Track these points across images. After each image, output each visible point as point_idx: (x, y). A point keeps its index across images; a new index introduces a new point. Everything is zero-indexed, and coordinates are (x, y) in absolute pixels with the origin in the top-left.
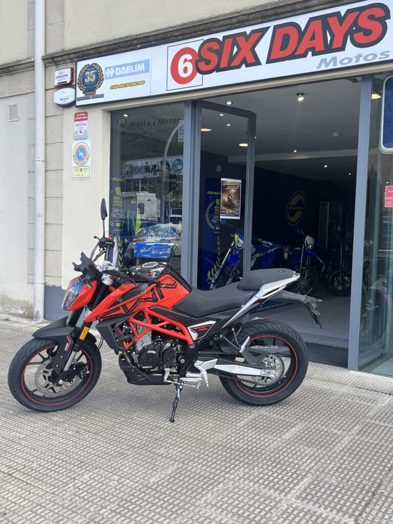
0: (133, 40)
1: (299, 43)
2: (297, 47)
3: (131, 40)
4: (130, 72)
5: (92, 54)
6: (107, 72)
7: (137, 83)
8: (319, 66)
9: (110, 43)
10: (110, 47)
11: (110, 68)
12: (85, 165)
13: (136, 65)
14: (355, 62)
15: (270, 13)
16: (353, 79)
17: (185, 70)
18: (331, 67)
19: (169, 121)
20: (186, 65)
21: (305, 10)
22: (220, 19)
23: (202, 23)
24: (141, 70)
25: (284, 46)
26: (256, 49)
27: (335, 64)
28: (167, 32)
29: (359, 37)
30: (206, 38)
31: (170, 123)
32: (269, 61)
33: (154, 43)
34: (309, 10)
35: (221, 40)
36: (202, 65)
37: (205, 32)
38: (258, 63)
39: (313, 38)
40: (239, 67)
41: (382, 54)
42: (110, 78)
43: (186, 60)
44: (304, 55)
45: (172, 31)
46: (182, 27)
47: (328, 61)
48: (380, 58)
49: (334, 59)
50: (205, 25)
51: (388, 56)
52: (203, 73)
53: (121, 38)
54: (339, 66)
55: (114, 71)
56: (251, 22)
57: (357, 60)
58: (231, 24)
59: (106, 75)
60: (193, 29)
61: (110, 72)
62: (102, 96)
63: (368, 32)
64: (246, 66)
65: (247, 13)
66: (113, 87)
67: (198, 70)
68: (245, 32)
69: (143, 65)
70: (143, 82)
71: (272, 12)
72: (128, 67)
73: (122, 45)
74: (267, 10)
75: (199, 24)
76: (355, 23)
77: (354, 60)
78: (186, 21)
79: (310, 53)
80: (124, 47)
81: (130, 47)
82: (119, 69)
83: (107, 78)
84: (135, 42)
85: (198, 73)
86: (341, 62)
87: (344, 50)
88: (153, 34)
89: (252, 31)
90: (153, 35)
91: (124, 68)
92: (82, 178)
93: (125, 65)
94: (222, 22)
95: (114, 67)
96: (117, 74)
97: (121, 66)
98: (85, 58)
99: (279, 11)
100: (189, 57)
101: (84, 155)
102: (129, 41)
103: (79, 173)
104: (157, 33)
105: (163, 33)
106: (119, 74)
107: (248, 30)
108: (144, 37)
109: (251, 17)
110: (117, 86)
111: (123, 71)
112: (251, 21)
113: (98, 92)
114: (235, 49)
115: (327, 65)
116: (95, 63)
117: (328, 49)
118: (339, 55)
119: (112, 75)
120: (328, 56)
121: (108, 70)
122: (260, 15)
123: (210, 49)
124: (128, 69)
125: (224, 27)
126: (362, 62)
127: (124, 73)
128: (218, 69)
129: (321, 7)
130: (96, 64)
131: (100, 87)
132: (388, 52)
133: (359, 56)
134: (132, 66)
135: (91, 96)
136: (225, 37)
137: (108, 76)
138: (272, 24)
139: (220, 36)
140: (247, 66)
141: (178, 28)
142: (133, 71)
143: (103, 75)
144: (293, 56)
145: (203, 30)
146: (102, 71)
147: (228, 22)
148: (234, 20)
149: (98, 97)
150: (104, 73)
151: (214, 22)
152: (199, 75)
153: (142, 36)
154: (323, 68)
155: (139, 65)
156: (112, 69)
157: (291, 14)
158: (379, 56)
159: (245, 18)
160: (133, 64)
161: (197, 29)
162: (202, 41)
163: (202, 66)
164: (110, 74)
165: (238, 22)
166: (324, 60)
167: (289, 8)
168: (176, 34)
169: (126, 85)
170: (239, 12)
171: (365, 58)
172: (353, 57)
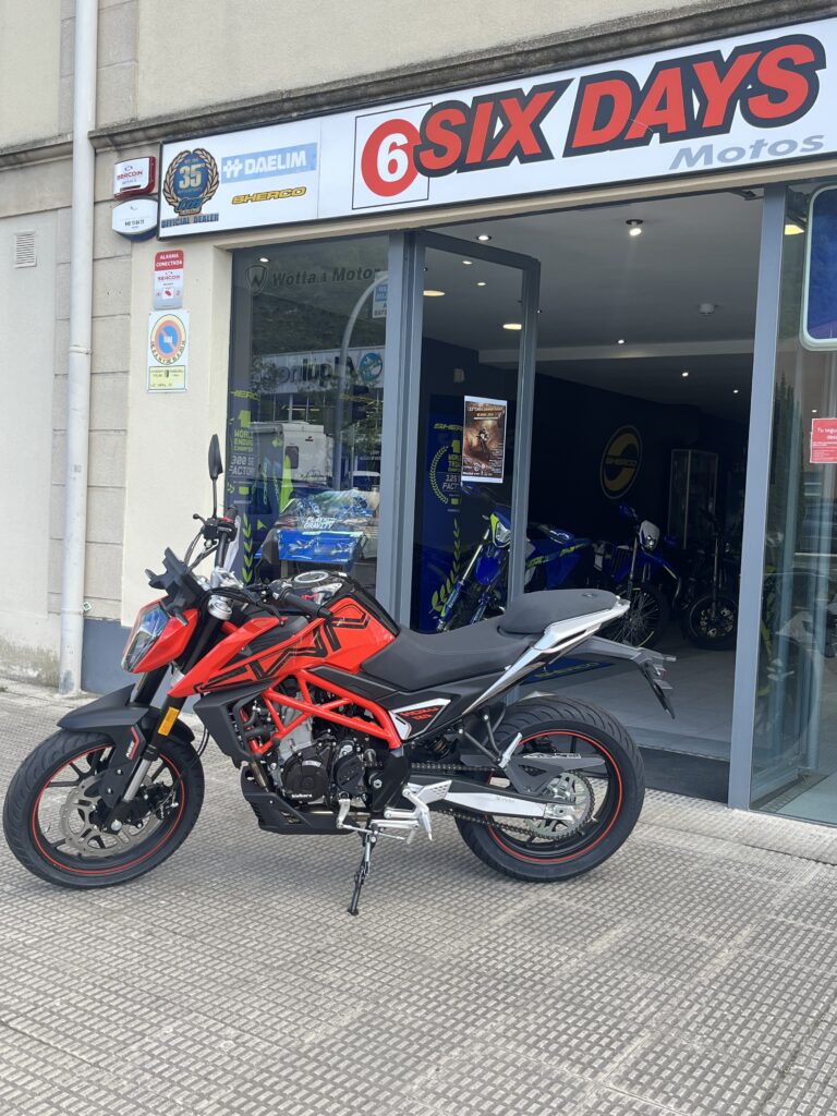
0: (284, 101)
1: (634, 113)
2: (629, 123)
3: (278, 101)
4: (274, 168)
5: (196, 130)
6: (225, 168)
7: (290, 193)
8: (675, 164)
9: (234, 107)
10: (234, 115)
11: (233, 159)
12: (176, 363)
13: (288, 155)
14: (752, 157)
15: (572, 51)
16: (746, 192)
17: (393, 166)
18: (700, 166)
19: (356, 274)
20: (393, 157)
21: (648, 47)
22: (468, 60)
23: (429, 69)
24: (298, 165)
25: (601, 122)
26: (542, 126)
27: (709, 160)
28: (354, 86)
29: (760, 104)
30: (437, 100)
31: (359, 278)
32: (570, 151)
33: (326, 108)
34: (656, 46)
35: (470, 105)
36: (429, 156)
37: (435, 87)
38: (546, 154)
39: (662, 105)
40: (506, 162)
41: (808, 141)
42: (232, 179)
43: (393, 147)
44: (645, 141)
45: (366, 85)
46: (388, 77)
47: (694, 153)
48: (803, 150)
49: (707, 150)
50: (436, 73)
51: (820, 145)
52: (431, 173)
53: (258, 97)
54: (717, 164)
55: (240, 166)
56: (533, 70)
57: (756, 154)
58: (491, 72)
59: (224, 174)
60: (409, 82)
61: (232, 168)
62: (215, 218)
63: (778, 96)
64: (522, 161)
65: (525, 49)
66: (237, 200)
67: (418, 166)
68: (520, 90)
69: (303, 153)
70: (302, 191)
71: (578, 49)
72: (271, 158)
73: (258, 112)
74: (567, 44)
75: (424, 70)
76: (752, 75)
77: (749, 152)
78: (395, 63)
79: (656, 136)
80: (262, 116)
81: (274, 115)
82: (252, 161)
83: (227, 181)
84: (287, 106)
85: (419, 174)
86: (722, 157)
87: (728, 131)
88: (326, 89)
89: (535, 87)
90: (326, 93)
91: (262, 159)
92: (168, 391)
93: (266, 154)
94: (471, 67)
95: (242, 158)
96: (247, 172)
97: (255, 156)
98: (180, 136)
99: (591, 46)
100: (401, 139)
101: (175, 342)
102: (274, 102)
103: (164, 380)
104: (333, 88)
105: (347, 88)
106: (251, 172)
107: (526, 85)
108: (307, 96)
109: (532, 58)
110: (247, 198)
111: (261, 165)
112: (534, 66)
113: (207, 209)
114: (499, 125)
115: (691, 161)
116: (200, 147)
117: (695, 129)
118: (717, 142)
119: (236, 174)
120: (695, 144)
121: (229, 162)
122: (552, 54)
123: (446, 124)
124: (270, 163)
125: (476, 79)
126: (765, 157)
127: (261, 170)
128: (462, 166)
129: (681, 40)
130: (202, 150)
131: (210, 198)
132: (821, 137)
133: (759, 145)
134: (280, 156)
135: (191, 218)
136: (476, 100)
137: (228, 176)
138: (576, 75)
139: (466, 97)
140: (524, 160)
141: (379, 78)
142: (281, 167)
143: (217, 173)
144: (619, 143)
145: (431, 84)
146: (215, 164)
147: (484, 67)
148: (497, 65)
149: (206, 219)
150: (219, 170)
151: (454, 67)
152: (420, 178)
153: (303, 93)
154: (683, 168)
155: (295, 154)
156: (237, 161)
157: (617, 53)
158: (801, 145)
159: (520, 60)
160: (282, 152)
161: (419, 81)
162: (429, 107)
163: (428, 158)
164: (232, 173)
165: (505, 69)
166: (685, 152)
167: (612, 42)
168: (373, 90)
169: (265, 196)
170: (508, 48)
171: (772, 150)
172: (746, 146)
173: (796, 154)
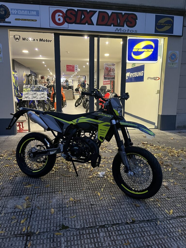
4: (27, 14)
6: (12, 11)
7: (32, 20)
8: (116, 31)
11: (14, 9)
13: (31, 12)
15: (97, 6)
17: (59, 20)
18: (119, 32)
19: (46, 41)
20: (59, 17)
21: (110, 9)
24: (34, 14)
25: (103, 20)
26: (92, 18)
27: (121, 31)
29: (128, 23)
30: (69, 8)
32: (97, 24)
34: (112, 9)
35: (76, 11)
38: (93, 24)
39: (113, 20)
40: (85, 24)
41: (135, 31)
42: (14, 14)
43: (59, 15)
44: (110, 25)
47: (119, 29)
48: (135, 32)
51: (137, 32)
52: (68, 23)
55: (17, 12)
57: (128, 31)
58: (81, 5)
59: (12, 13)
60: (63, 3)
61: (14, 11)
63: (131, 23)
66: (16, 19)
69: (35, 12)
70: (36, 20)
72: (26, 11)
76: (127, 18)
77: (127, 31)
79: (112, 25)
83: (12, 14)
85: (66, 23)
86: (123, 31)
89: (90, 11)
94: (77, 3)
95: (17, 10)
99: (101, 6)
100: (61, 14)
105: (47, 0)
107: (88, 10)
111: (23, 12)
112: (90, 6)
114: (83, 17)
117: (118, 25)
118: (122, 28)
119: (15, 13)
122: (94, 5)
123: (71, 13)
125: (77, 6)
128: (76, 23)
129: (116, 9)
130: (4, 5)
134: (28, 11)
137: (13, 13)
138: (98, 10)
139: (76, 9)
140: (88, 24)
142: (29, 14)
143: (9, 12)
145: (67, 4)
146: (9, 10)
150: (10, 11)
155: (33, 12)
156: (15, 10)
158: (134, 31)
159: (87, 5)
160: (29, 10)
162: (67, 9)
163: (68, 20)
164: (14, 13)
166: (117, 29)
168: (54, 2)
169: (25, 20)
172: (126, 30)
173: (134, 32)
